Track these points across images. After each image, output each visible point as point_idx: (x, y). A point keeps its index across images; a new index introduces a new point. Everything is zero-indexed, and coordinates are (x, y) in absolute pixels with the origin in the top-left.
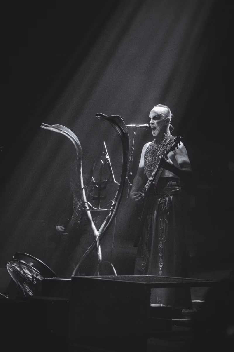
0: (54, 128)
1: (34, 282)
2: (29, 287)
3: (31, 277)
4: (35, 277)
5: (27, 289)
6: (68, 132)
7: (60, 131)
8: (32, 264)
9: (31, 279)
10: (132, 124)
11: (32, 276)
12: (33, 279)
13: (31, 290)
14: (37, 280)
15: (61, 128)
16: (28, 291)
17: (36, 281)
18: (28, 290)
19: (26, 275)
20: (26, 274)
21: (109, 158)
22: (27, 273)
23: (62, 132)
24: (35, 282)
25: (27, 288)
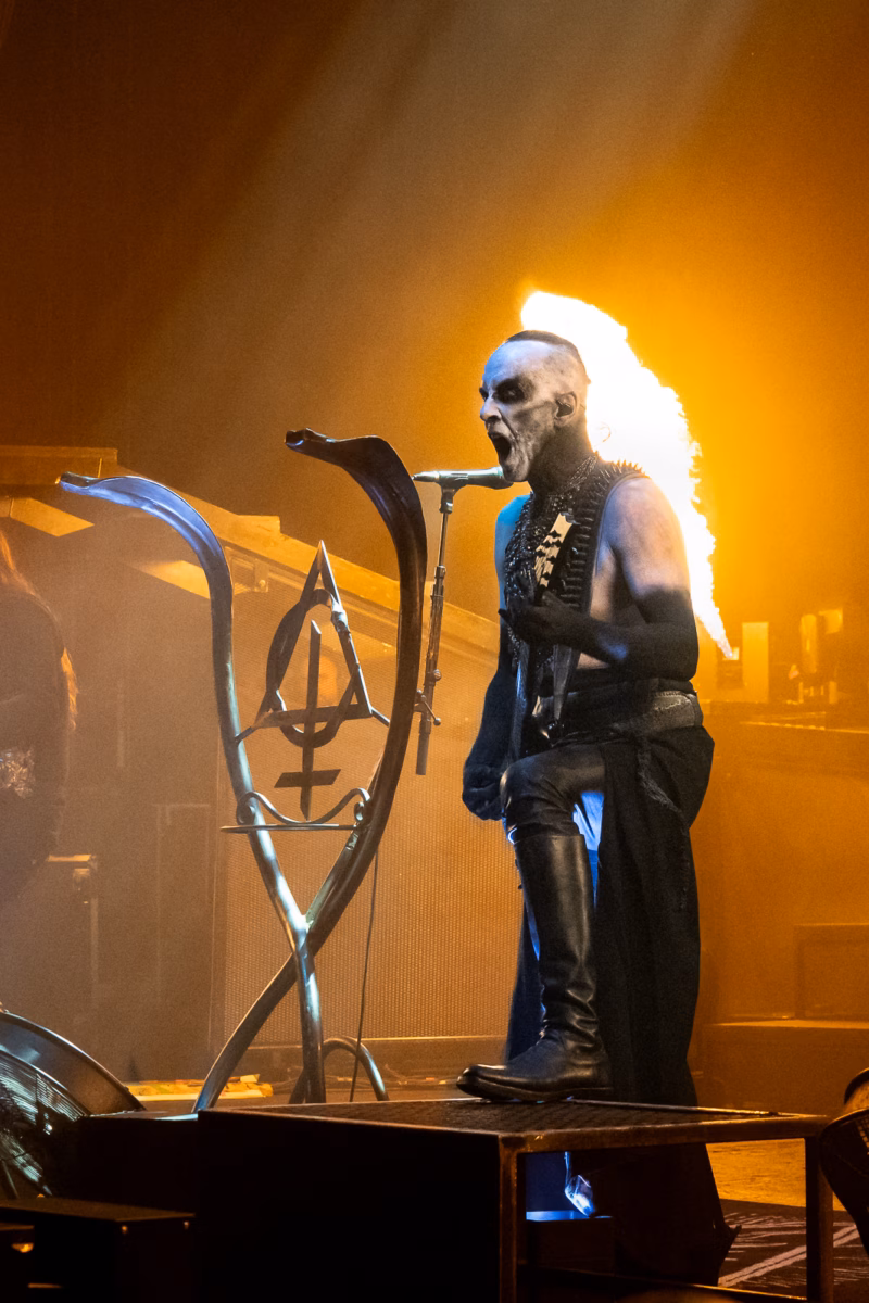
0: (115, 489)
1: (44, 1127)
2: (24, 1148)
3: (33, 1109)
4: (49, 1108)
5: (16, 1153)
6: (173, 507)
7: (139, 501)
8: (34, 1054)
9: (32, 1118)
10: (439, 469)
11: (38, 1104)
12: (39, 1117)
13: (36, 1160)
14: (58, 1119)
15: (143, 487)
16: (23, 1165)
17: (52, 1124)
18: (21, 1159)
19: (12, 1100)
20: (9, 1097)
21: (344, 612)
22: (15, 1090)
23: (148, 504)
24: (50, 1128)
25: (17, 1150)
